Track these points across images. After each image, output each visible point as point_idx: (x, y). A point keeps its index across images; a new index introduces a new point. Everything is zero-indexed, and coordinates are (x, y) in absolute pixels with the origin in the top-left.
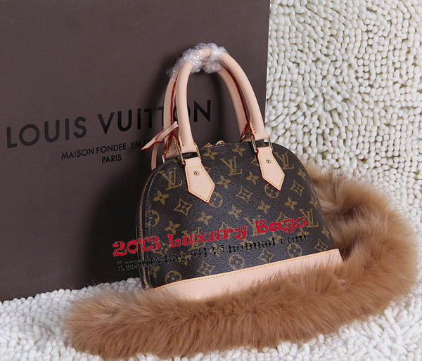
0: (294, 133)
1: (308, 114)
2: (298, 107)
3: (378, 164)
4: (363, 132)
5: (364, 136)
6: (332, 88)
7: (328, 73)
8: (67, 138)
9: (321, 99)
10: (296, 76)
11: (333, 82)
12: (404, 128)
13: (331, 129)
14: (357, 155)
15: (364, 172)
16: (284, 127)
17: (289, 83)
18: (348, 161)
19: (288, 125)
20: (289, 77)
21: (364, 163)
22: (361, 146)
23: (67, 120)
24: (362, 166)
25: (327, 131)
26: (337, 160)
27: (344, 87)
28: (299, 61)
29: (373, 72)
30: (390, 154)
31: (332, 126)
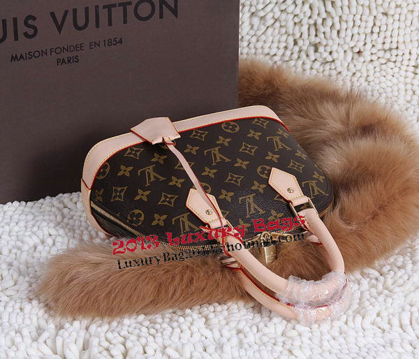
0: (283, 24)
3: (374, 58)
4: (358, 22)
5: (359, 26)
8: (16, 38)
12: (403, 18)
13: (324, 20)
14: (352, 48)
15: (359, 65)
16: (273, 17)
18: (342, 53)
19: (278, 14)
21: (360, 56)
22: (356, 37)
23: (15, 20)
24: (356, 59)
25: (320, 21)
26: (331, 53)
30: (387, 46)
31: (324, 15)
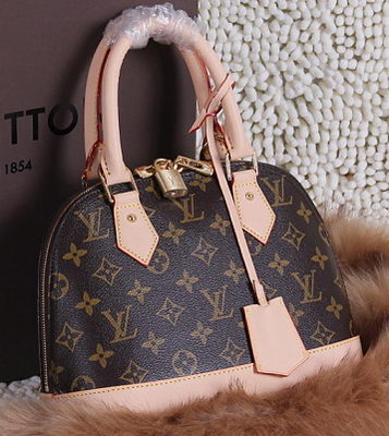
1: (260, 105)
2: (243, 93)
3: (371, 182)
4: (346, 132)
5: (348, 137)
6: (296, 63)
7: (289, 40)
9: (279, 81)
10: (238, 45)
11: (298, 54)
13: (295, 128)
14: (338, 169)
15: (349, 193)
17: (228, 57)
18: (323, 178)
20: (228, 47)
21: (349, 180)
22: (344, 153)
24: (346, 185)
25: (290, 131)
26: (307, 177)
27: (316, 61)
28: (243, 21)
29: (361, 36)
31: (297, 122)
